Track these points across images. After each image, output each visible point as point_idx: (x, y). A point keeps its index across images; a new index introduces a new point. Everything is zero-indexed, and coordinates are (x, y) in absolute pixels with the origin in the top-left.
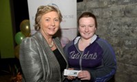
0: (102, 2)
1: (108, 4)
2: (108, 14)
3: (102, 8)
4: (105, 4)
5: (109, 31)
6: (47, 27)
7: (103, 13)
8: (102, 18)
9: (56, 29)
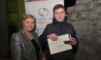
0: (89, 5)
1: (95, 7)
2: (94, 15)
3: (89, 11)
4: (92, 7)
5: (96, 31)
6: (27, 27)
7: (89, 15)
8: (89, 19)
9: (33, 28)
